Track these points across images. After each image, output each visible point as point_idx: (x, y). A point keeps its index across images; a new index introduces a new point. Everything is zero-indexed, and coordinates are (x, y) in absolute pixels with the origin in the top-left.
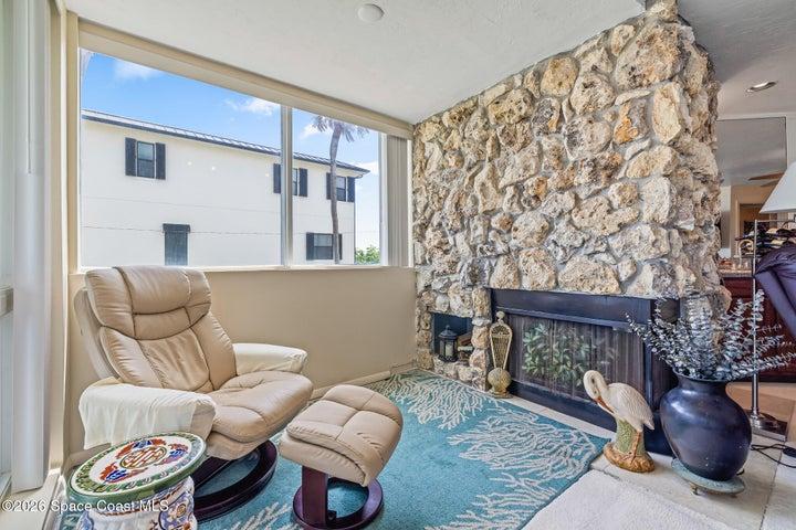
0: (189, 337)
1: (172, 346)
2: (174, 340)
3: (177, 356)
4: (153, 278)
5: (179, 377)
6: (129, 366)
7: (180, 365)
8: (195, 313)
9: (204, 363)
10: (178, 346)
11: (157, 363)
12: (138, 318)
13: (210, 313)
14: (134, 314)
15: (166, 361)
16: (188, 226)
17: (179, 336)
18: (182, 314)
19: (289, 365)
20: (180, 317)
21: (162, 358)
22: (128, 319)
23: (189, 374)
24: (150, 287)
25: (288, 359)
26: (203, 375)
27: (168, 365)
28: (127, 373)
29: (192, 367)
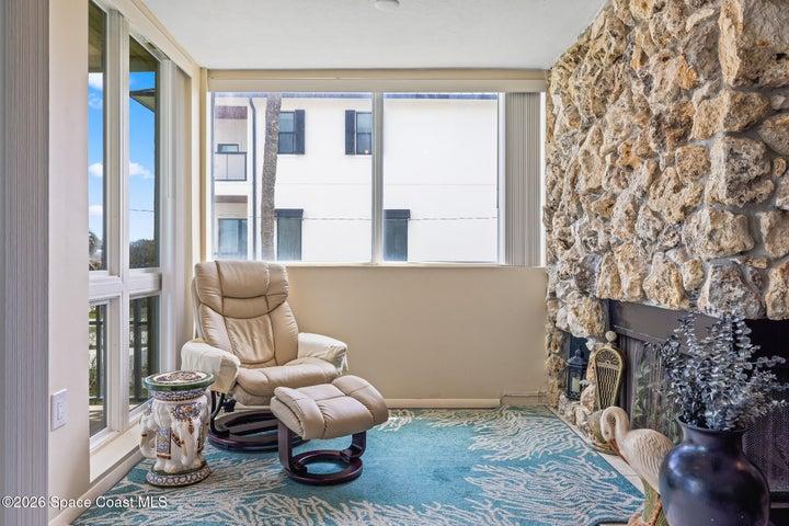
0: (265, 322)
1: (250, 326)
2: (253, 321)
3: (252, 334)
4: (239, 270)
5: (249, 350)
6: (212, 333)
7: (253, 342)
8: (273, 301)
9: (273, 345)
10: (255, 327)
11: (235, 336)
12: (226, 300)
13: (286, 303)
14: (224, 297)
15: (242, 335)
16: (408, 211)
17: (258, 319)
18: (262, 300)
19: (325, 353)
20: (260, 304)
21: (240, 333)
22: (218, 300)
23: (259, 350)
24: (236, 278)
25: (326, 348)
26: (269, 353)
27: (243, 339)
28: (208, 336)
29: (262, 346)
